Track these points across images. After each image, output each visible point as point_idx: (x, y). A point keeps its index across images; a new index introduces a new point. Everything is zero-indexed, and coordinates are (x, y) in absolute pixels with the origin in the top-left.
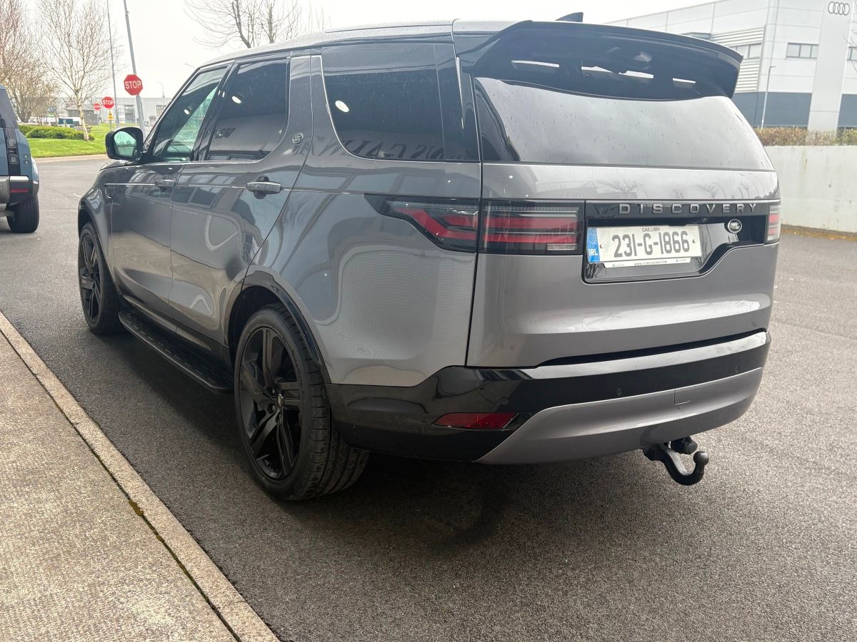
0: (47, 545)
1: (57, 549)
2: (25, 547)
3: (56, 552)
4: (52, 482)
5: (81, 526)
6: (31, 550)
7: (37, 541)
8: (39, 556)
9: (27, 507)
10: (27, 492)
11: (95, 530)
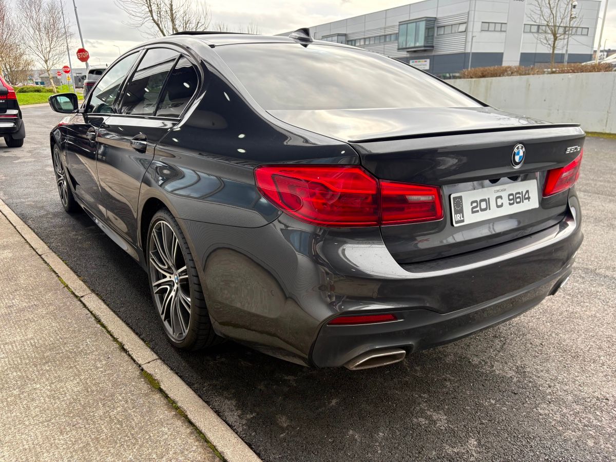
0: (74, 432)
1: (85, 436)
2: (53, 436)
3: (84, 439)
4: (68, 357)
5: (104, 405)
6: (61, 440)
7: (65, 428)
8: (68, 448)
9: (49, 388)
10: (47, 371)
11: (119, 409)
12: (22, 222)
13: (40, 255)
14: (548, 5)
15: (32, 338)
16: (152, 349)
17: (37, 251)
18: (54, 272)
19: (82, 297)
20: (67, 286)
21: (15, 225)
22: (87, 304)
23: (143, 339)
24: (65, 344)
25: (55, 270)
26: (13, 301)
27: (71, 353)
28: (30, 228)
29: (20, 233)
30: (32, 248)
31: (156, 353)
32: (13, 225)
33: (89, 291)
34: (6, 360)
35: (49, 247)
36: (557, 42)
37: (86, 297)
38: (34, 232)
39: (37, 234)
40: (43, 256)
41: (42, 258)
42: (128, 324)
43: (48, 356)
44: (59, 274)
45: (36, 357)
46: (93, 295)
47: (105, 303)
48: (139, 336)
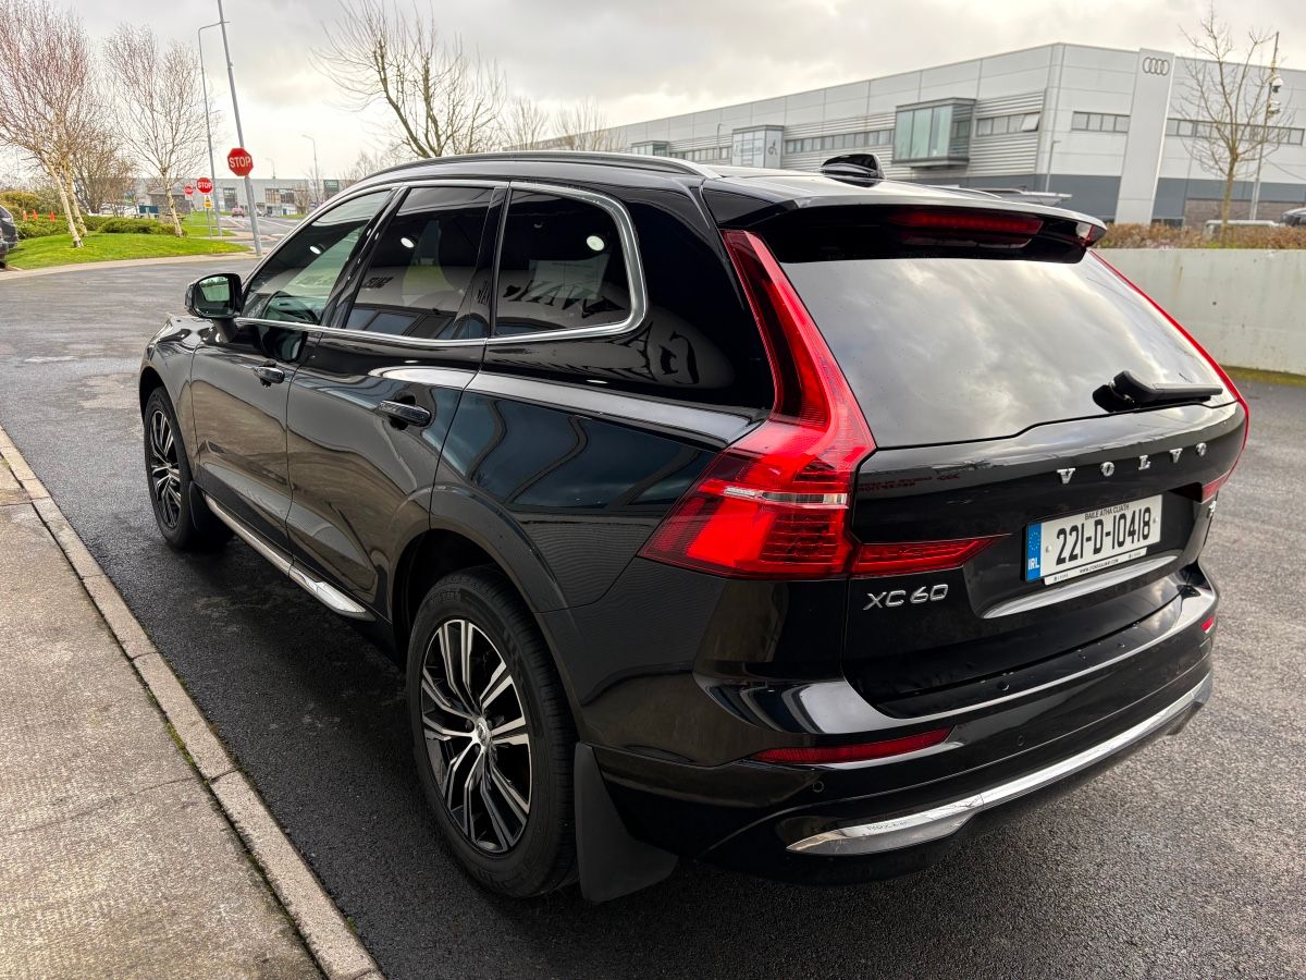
12: (96, 569)
13: (130, 660)
14: (1220, 88)
15: (104, 894)
16: (362, 940)
17: (124, 646)
18: (157, 705)
19: (215, 780)
20: (183, 748)
21: (81, 574)
22: (226, 802)
23: (342, 911)
24: (174, 914)
25: (161, 701)
26: (68, 786)
27: (186, 942)
28: (114, 583)
29: (90, 597)
30: (115, 636)
31: (370, 952)
32: (77, 574)
33: (228, 766)
34: (46, 953)
35: (150, 637)
36: (1237, 164)
37: (222, 780)
38: (121, 594)
39: (127, 601)
40: (137, 663)
41: (133, 666)
42: (310, 863)
43: (135, 948)
44: (168, 714)
45: (109, 950)
46: (238, 776)
47: (263, 801)
48: (333, 899)
